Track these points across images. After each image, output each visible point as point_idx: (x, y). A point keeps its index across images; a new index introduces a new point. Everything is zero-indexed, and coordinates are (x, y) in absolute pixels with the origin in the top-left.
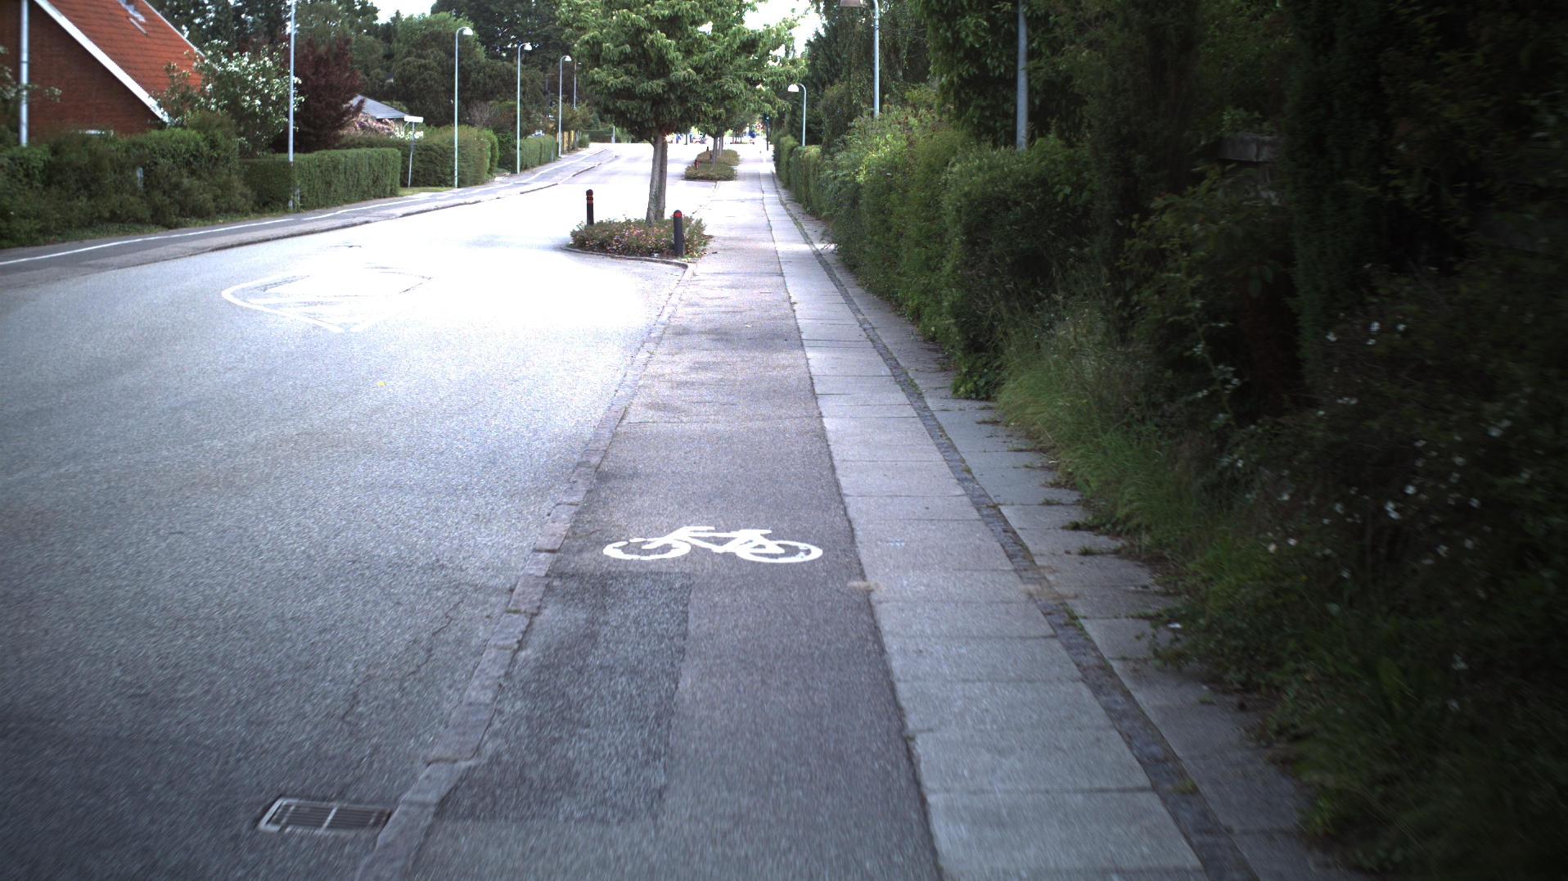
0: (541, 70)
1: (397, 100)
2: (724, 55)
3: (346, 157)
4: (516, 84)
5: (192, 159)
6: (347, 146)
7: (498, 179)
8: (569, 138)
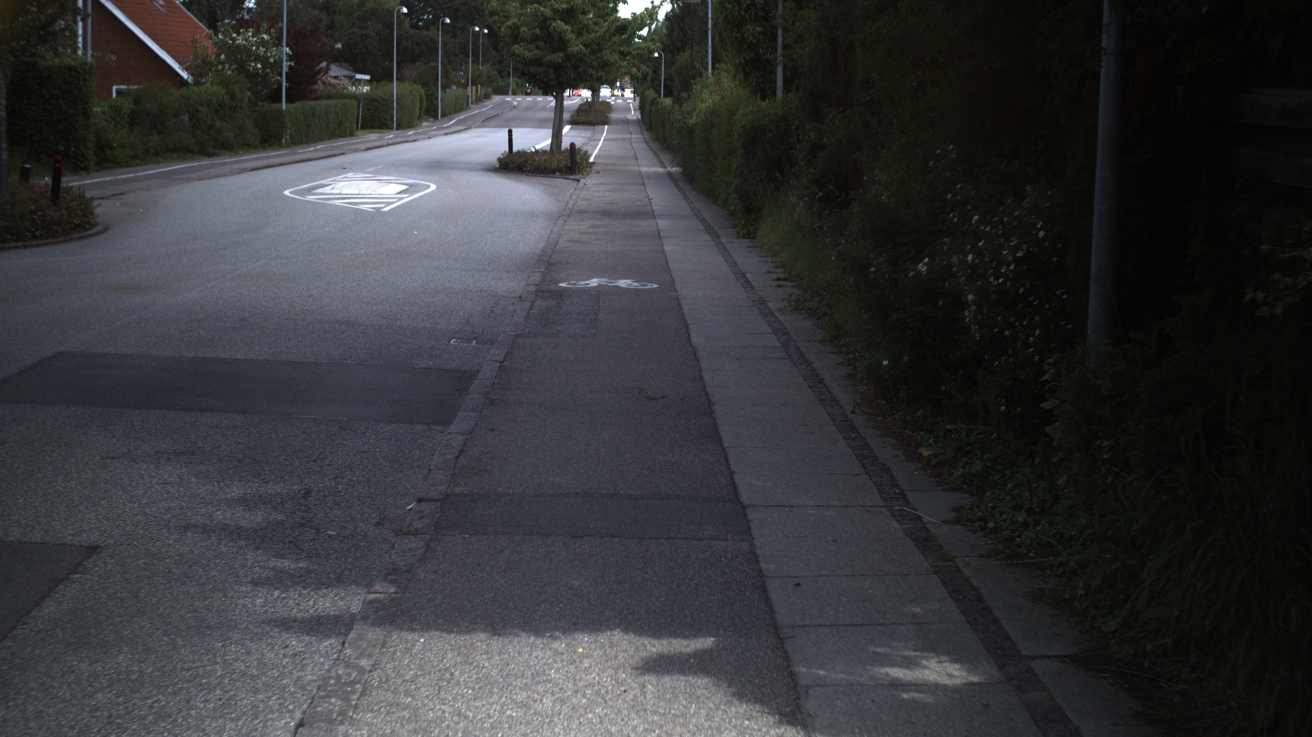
0: (452, 37)
1: (343, 62)
2: (605, 36)
3: (320, 106)
4: (438, 49)
5: (219, 108)
6: (318, 98)
7: (425, 124)
8: (477, 91)
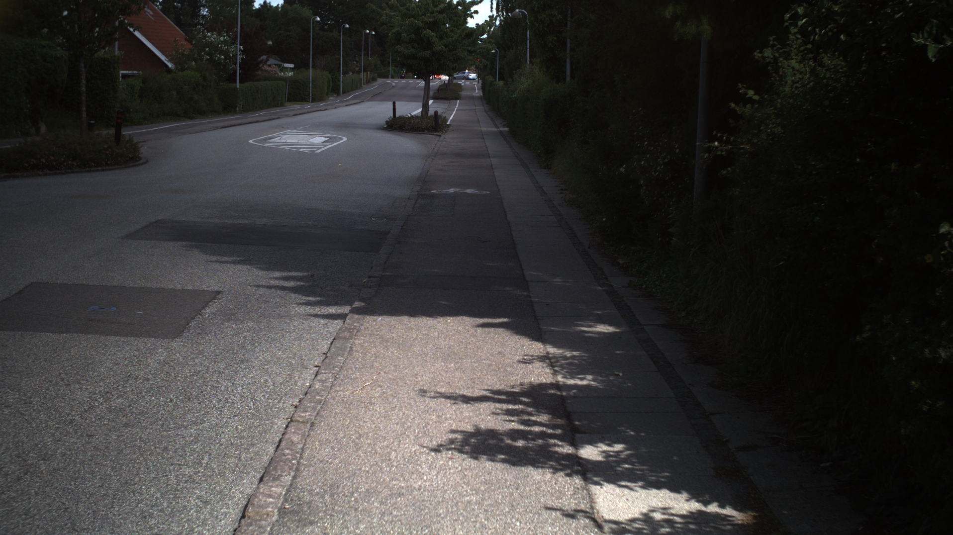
0: (350, 37)
1: (275, 55)
2: (458, 40)
3: (261, 85)
5: (196, 86)
6: (259, 80)
7: (331, 98)
8: (367, 76)
